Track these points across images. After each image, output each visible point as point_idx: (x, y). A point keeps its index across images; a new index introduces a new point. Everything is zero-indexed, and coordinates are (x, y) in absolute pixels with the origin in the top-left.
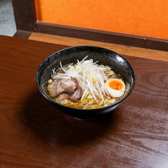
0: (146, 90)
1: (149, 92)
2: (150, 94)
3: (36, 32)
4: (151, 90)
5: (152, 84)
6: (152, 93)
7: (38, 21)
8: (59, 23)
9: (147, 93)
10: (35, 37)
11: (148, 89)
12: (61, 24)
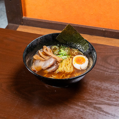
0: (105, 69)
1: (107, 70)
2: (108, 72)
3: (22, 25)
4: (109, 69)
5: (109, 64)
6: (110, 71)
7: (24, 17)
8: (39, 18)
9: (106, 71)
10: (21, 29)
11: (107, 68)
12: (41, 19)
